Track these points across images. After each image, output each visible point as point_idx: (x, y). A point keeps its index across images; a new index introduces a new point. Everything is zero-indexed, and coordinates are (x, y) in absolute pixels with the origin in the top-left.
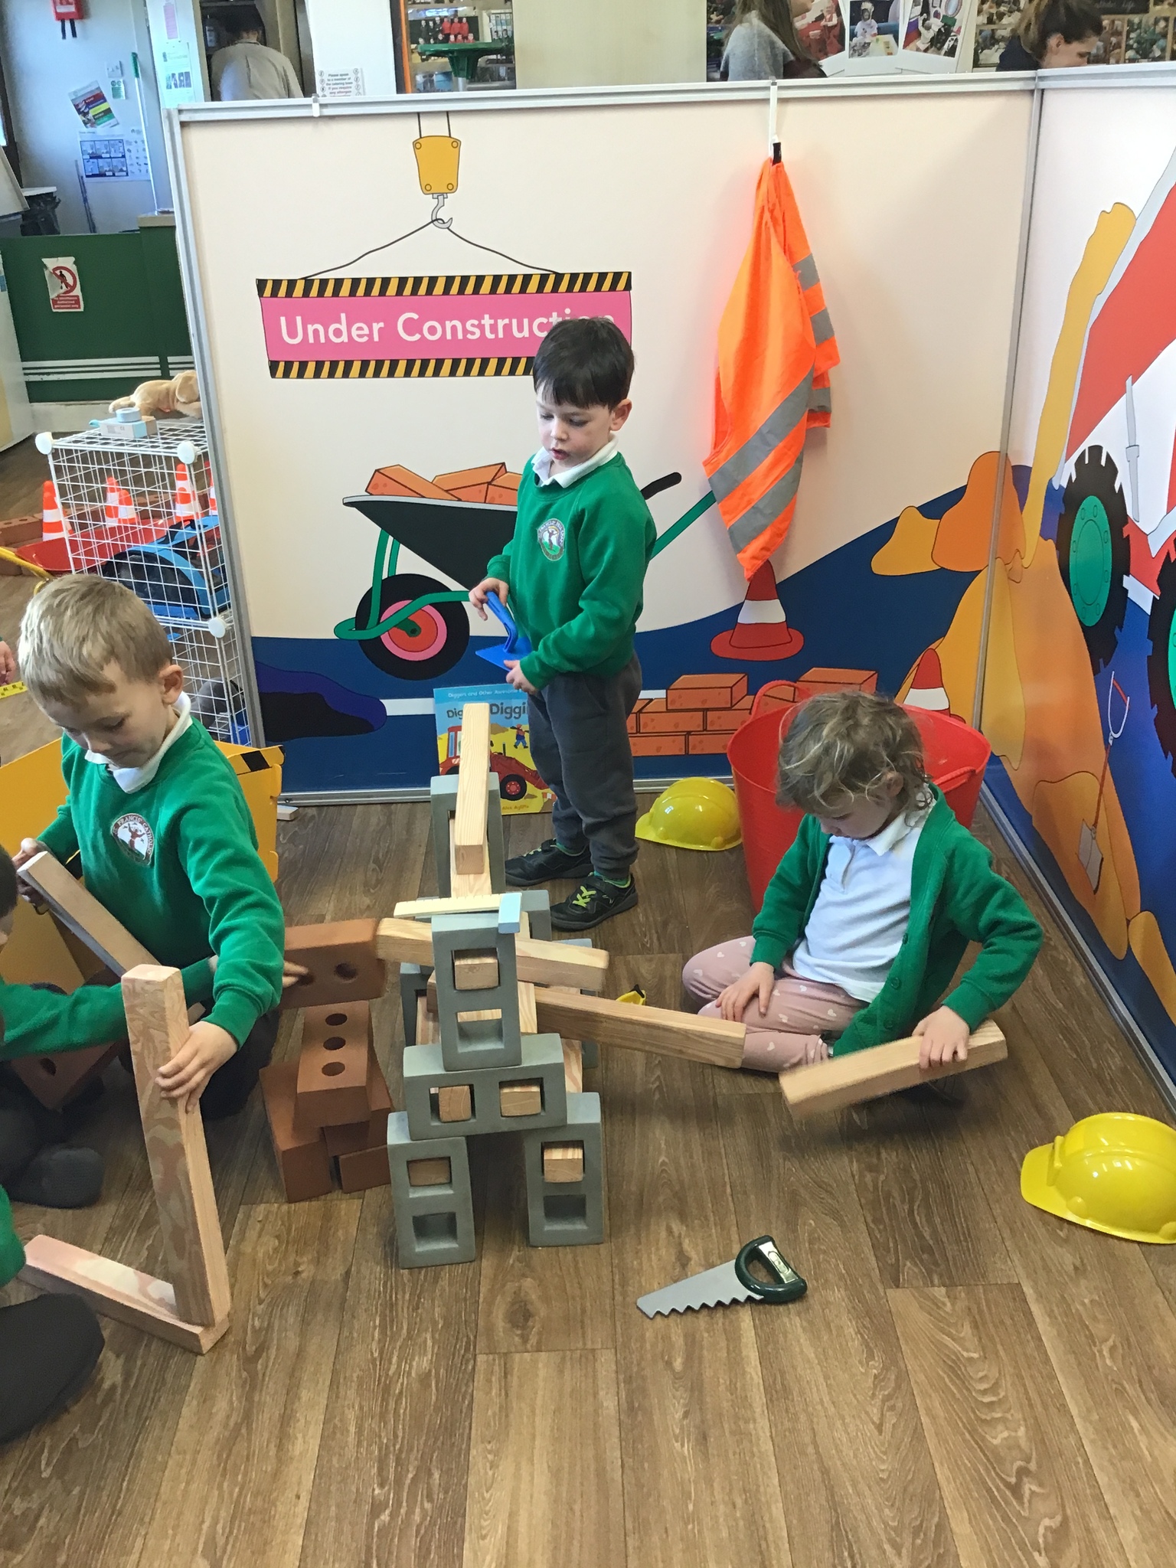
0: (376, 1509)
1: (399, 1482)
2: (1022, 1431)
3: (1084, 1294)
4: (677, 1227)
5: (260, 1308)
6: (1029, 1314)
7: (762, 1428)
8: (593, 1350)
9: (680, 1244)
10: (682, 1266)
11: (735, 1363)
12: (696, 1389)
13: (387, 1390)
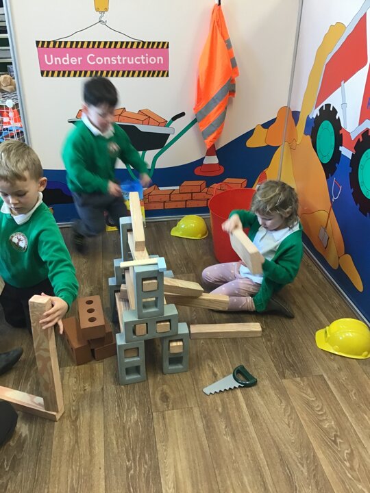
0: (128, 470)
1: (134, 459)
2: (333, 423)
3: (343, 376)
4: (211, 364)
5: (74, 403)
6: (327, 385)
7: (251, 429)
8: (191, 408)
9: (213, 370)
10: (215, 378)
11: (238, 408)
12: (228, 418)
13: (124, 427)
